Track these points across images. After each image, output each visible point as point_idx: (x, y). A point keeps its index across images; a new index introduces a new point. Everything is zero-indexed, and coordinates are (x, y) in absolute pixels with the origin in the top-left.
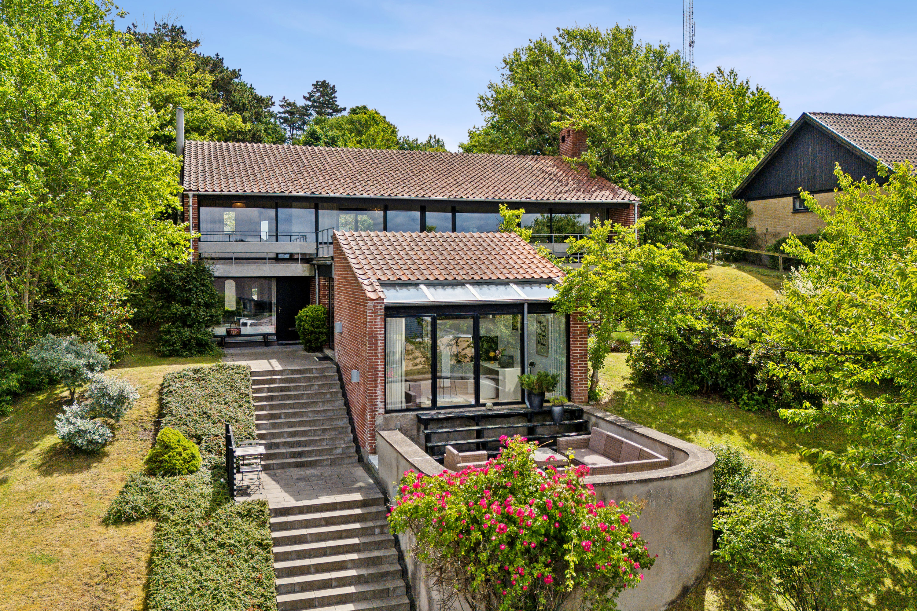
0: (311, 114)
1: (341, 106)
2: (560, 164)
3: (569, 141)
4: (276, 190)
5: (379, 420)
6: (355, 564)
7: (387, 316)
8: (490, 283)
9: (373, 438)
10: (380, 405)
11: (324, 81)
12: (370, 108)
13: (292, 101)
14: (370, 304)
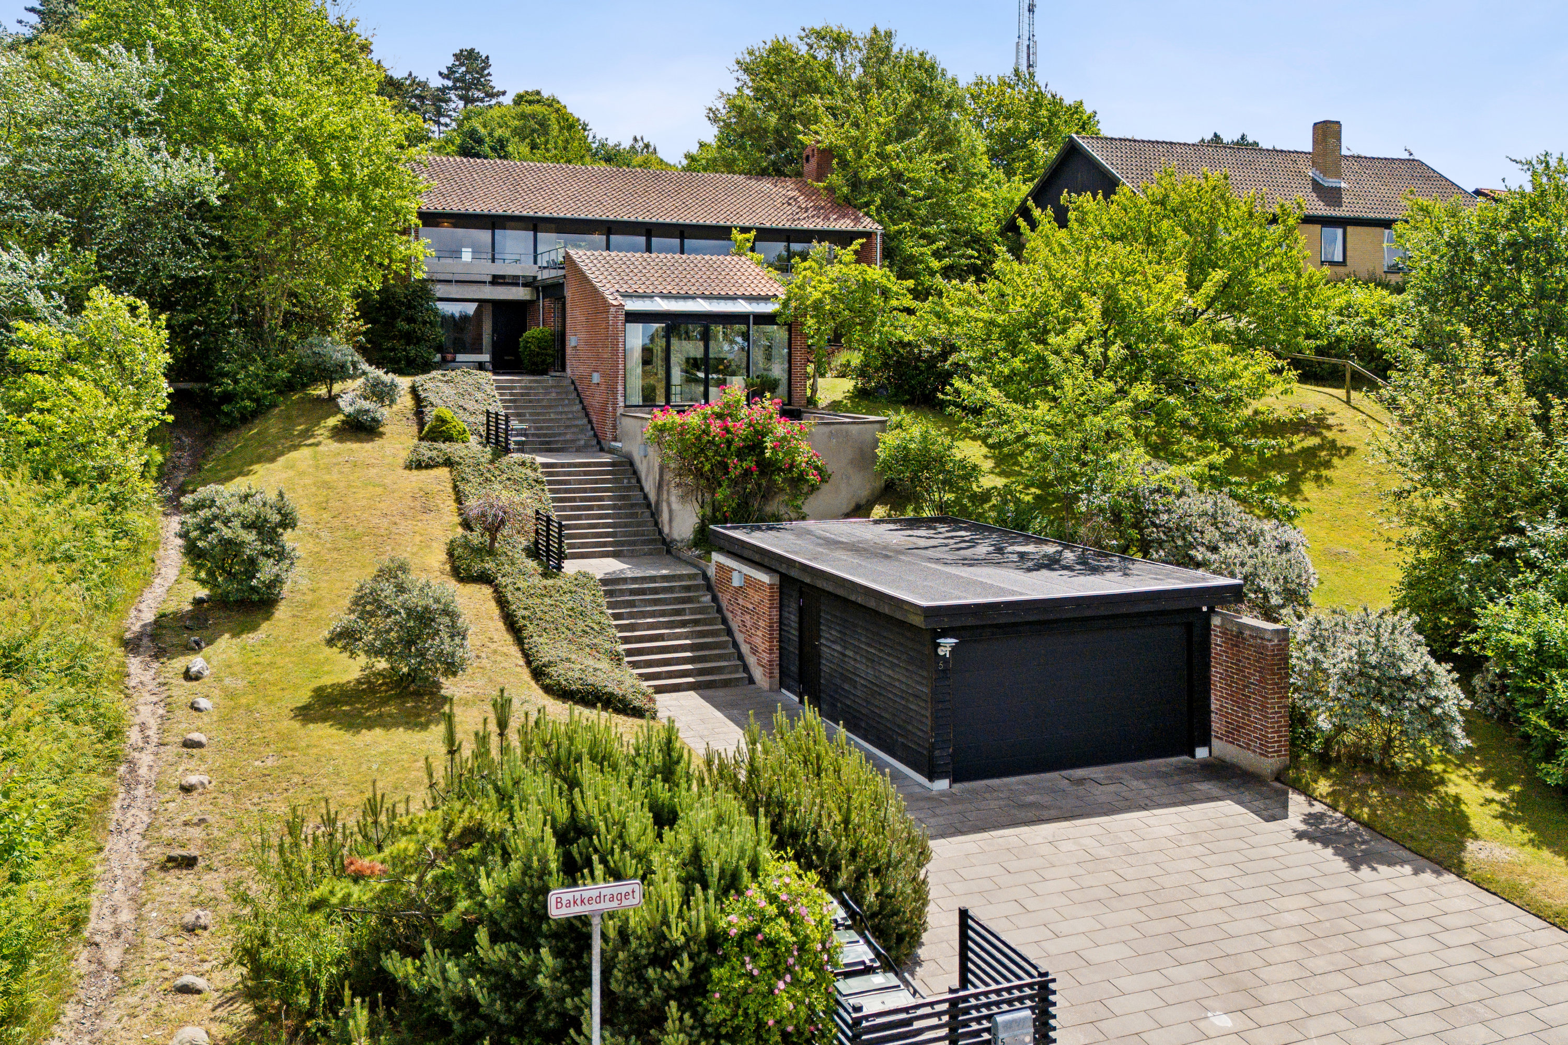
0: (450, 100)
1: (498, 87)
2: (804, 189)
3: (813, 162)
4: (498, 210)
5: (620, 411)
6: (610, 498)
7: (627, 321)
8: (719, 298)
9: (614, 427)
10: (620, 399)
11: (472, 50)
12: (545, 94)
13: (423, 79)
14: (612, 309)
